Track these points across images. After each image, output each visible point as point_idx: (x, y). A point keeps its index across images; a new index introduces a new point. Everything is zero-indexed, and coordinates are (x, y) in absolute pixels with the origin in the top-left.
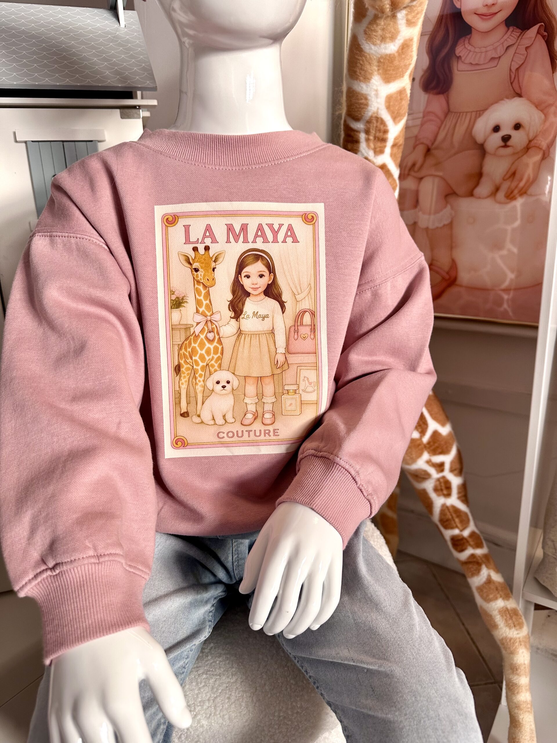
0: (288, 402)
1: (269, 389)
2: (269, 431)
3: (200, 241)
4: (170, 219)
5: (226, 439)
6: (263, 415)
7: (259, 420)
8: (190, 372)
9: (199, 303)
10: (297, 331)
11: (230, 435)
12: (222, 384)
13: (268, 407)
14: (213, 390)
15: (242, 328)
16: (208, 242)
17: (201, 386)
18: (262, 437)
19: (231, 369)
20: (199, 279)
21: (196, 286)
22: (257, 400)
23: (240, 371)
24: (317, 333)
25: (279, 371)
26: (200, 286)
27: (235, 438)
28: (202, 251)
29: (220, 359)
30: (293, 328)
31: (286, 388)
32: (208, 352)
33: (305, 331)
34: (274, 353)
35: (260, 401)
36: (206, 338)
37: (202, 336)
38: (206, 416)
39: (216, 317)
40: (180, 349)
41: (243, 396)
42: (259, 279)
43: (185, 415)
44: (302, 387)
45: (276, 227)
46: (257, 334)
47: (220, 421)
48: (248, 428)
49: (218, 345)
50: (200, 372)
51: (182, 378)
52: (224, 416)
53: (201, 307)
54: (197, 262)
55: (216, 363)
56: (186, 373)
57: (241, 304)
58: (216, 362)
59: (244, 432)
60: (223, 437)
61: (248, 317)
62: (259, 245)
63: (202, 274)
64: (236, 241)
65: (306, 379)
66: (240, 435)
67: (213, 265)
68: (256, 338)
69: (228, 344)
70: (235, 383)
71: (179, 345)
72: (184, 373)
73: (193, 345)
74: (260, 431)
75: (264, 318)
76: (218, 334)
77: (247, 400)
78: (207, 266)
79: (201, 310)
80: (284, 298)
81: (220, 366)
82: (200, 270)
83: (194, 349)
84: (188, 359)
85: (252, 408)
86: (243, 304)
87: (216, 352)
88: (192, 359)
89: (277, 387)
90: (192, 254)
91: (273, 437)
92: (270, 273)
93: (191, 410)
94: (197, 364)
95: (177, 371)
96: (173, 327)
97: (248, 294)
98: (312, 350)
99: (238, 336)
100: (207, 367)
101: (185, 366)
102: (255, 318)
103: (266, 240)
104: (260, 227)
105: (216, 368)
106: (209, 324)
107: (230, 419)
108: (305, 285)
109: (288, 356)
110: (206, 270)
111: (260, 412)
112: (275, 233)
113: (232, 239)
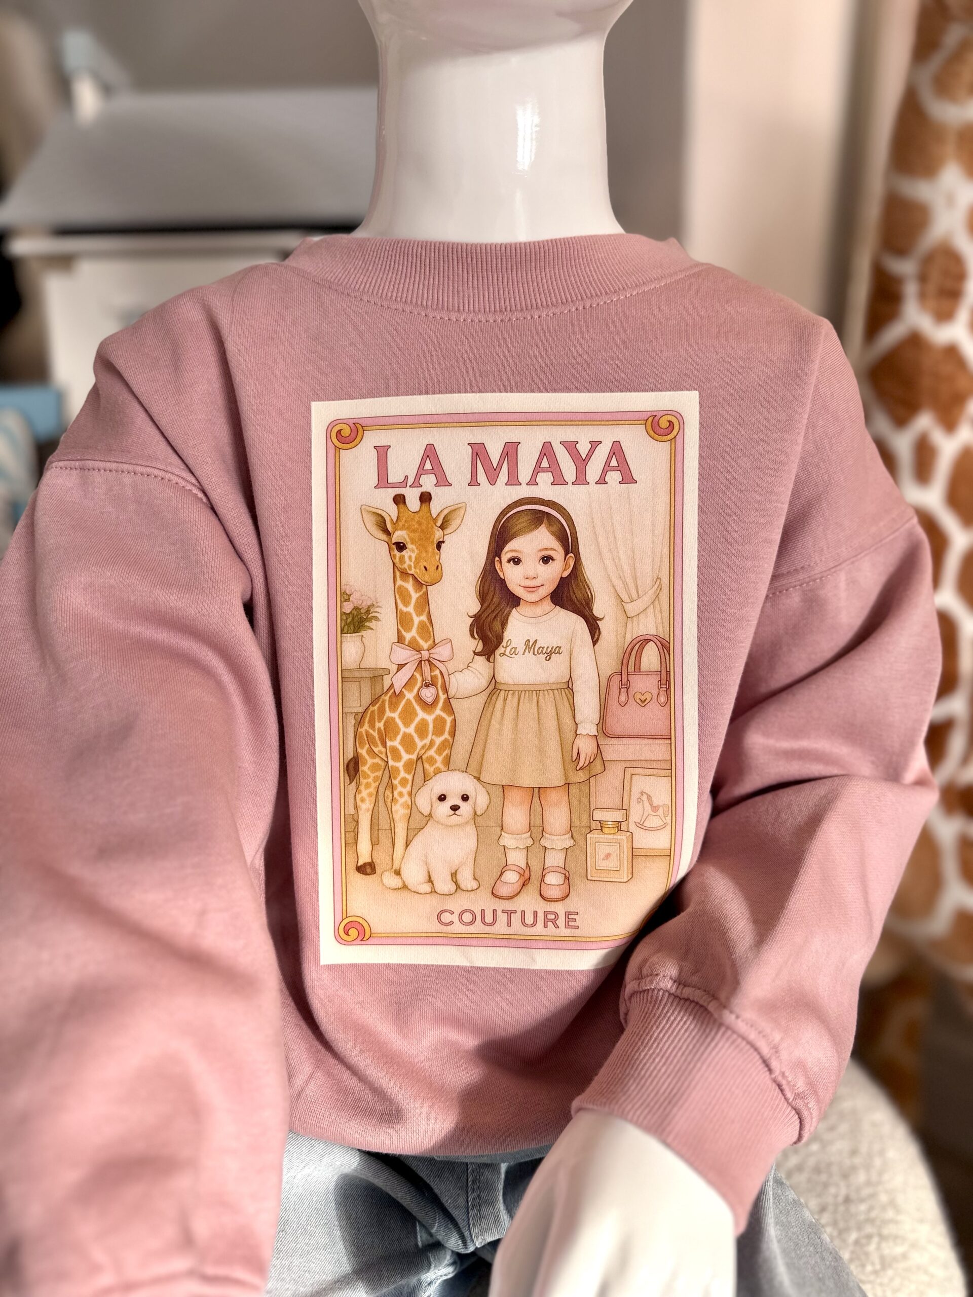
0: (603, 850)
1: (557, 816)
2: (557, 915)
3: (410, 481)
4: (346, 432)
5: (458, 927)
6: (543, 876)
7: (532, 888)
8: (379, 774)
9: (403, 620)
10: (626, 686)
11: (467, 917)
12: (450, 802)
13: (555, 859)
14: (430, 815)
15: (500, 678)
17: (405, 805)
18: (539, 929)
19: (473, 767)
20: (405, 566)
21: (399, 582)
22: (530, 842)
23: (495, 773)
24: (676, 692)
25: (581, 776)
26: (408, 582)
27: (478, 927)
28: (413, 502)
29: (448, 745)
30: (616, 679)
31: (598, 816)
32: (422, 730)
33: (644, 685)
34: (572, 733)
35: (537, 844)
36: (418, 698)
37: (410, 696)
38: (414, 874)
39: (441, 652)
40: (360, 723)
41: (498, 829)
42: (542, 567)
43: (366, 869)
44: (635, 817)
45: (584, 449)
46: (535, 691)
47: (444, 885)
49: (444, 715)
50: (403, 774)
51: (362, 788)
52: (454, 875)
53: (408, 630)
54: (402, 529)
55: (440, 754)
56: (372, 775)
57: (497, 624)
58: (439, 751)
59: (499, 913)
60: (451, 923)
61: (514, 652)
62: (545, 489)
63: (414, 556)
64: (492, 481)
65: (645, 798)
66: (489, 918)
67: (438, 534)
68: (530, 700)
69: (467, 712)
70: (481, 799)
71: (356, 714)
72: (367, 777)
73: (388, 714)
74: (535, 913)
75: (550, 653)
76: (446, 691)
77: (507, 840)
78: (423, 538)
79: (408, 636)
80: (598, 610)
81: (447, 761)
82: (409, 546)
83: (390, 723)
84: (376, 746)
85: (517, 858)
86: (504, 623)
87: (439, 731)
88: (384, 744)
89: (576, 814)
90: (391, 510)
91: (563, 931)
92: (566, 554)
93: (381, 860)
94: (397, 757)
95: (352, 772)
96: (346, 674)
97: (515, 601)
98: (662, 730)
99: (491, 695)
100: (420, 762)
101: (370, 761)
102: (529, 655)
103: (560, 479)
104: (547, 451)
105: (439, 764)
106: (426, 667)
107: (466, 880)
108: (646, 580)
109: (603, 741)
110: (422, 547)
111: (536, 867)
112: (581, 463)
113: (482, 477)
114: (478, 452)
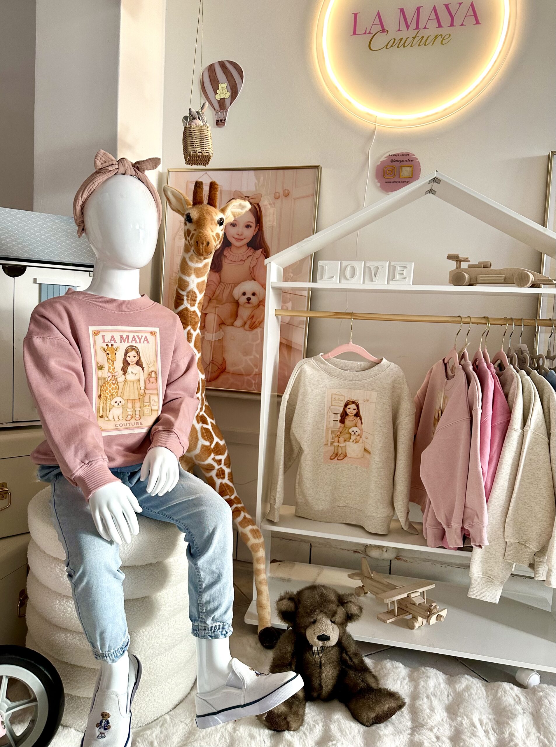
0: (146, 410)
1: (138, 405)
2: (138, 423)
3: (109, 342)
4: (96, 332)
5: (119, 427)
7: (133, 418)
8: (104, 398)
9: (109, 368)
10: (149, 380)
11: (121, 425)
12: (117, 403)
13: (137, 413)
14: (114, 406)
15: (127, 379)
16: (113, 342)
17: (109, 404)
18: (135, 426)
19: (122, 396)
20: (109, 358)
21: (108, 361)
22: (132, 410)
23: (126, 397)
24: (158, 382)
25: (142, 397)
26: (110, 360)
29: (117, 392)
30: (147, 379)
31: (145, 404)
32: (112, 389)
33: (152, 380)
34: (140, 389)
37: (111, 382)
38: (111, 417)
39: (116, 374)
40: (101, 388)
41: (127, 408)
42: (134, 358)
43: (101, 417)
44: (152, 404)
45: (140, 337)
46: (133, 381)
47: (116, 419)
48: (129, 422)
49: (116, 386)
50: (109, 398)
51: (101, 400)
52: (118, 417)
54: (108, 351)
57: (126, 369)
58: (116, 393)
61: (129, 374)
62: (134, 344)
63: (111, 356)
64: (124, 342)
66: (125, 425)
67: (115, 352)
68: (132, 383)
69: (121, 385)
70: (123, 402)
72: (102, 398)
73: (107, 386)
75: (136, 374)
76: (117, 381)
77: (128, 410)
78: (112, 352)
79: (110, 371)
80: (144, 366)
81: (117, 395)
82: (110, 354)
83: (107, 388)
84: (104, 392)
85: (130, 413)
86: (127, 368)
87: (116, 389)
88: (106, 392)
90: (106, 347)
91: (140, 425)
92: (138, 356)
94: (108, 394)
95: (100, 397)
96: (99, 378)
97: (129, 364)
98: (156, 388)
99: (125, 382)
100: (112, 395)
101: (103, 395)
102: (132, 375)
103: (136, 342)
104: (134, 337)
105: (115, 396)
106: (114, 377)
107: (121, 418)
108: (152, 361)
109: (145, 390)
110: (112, 354)
111: (134, 415)
112: (140, 339)
113: (122, 341)
114: (122, 337)
